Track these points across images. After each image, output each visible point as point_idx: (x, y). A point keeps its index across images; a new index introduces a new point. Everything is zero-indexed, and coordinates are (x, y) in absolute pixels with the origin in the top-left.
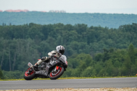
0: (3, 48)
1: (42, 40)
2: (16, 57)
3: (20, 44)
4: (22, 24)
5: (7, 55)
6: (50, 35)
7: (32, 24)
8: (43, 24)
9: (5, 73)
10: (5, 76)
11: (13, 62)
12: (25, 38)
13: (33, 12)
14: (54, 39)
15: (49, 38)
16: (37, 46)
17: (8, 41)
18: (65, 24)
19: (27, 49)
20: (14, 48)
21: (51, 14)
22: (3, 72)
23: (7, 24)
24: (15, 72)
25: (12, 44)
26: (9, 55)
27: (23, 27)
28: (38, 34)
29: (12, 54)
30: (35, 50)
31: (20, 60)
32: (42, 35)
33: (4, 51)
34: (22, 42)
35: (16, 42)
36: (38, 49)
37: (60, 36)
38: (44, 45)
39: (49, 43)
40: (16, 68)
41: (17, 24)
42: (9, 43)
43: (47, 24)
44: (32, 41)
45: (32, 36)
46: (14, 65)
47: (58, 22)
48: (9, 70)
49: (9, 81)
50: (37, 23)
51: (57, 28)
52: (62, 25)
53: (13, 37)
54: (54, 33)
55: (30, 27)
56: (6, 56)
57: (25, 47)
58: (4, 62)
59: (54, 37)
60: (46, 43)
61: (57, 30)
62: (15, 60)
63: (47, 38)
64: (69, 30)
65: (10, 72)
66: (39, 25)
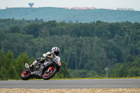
0: (69, 46)
1: (109, 38)
2: (83, 55)
3: (86, 42)
4: (89, 22)
5: (74, 53)
6: (117, 33)
7: (99, 22)
8: (110, 22)
9: (71, 72)
10: (71, 75)
11: (79, 61)
12: (92, 36)
13: (100, 9)
14: (121, 37)
15: (116, 36)
16: (104, 45)
17: (74, 39)
18: (133, 22)
19: (94, 48)
20: (81, 46)
21: (119, 12)
22: (69, 70)
23: (74, 22)
24: (81, 71)
25: (79, 42)
26: (75, 53)
27: (90, 25)
28: (106, 33)
29: (78, 52)
30: (102, 49)
31: (86, 58)
32: (109, 33)
33: (70, 48)
34: (88, 41)
35: (82, 41)
36: (105, 47)
37: (127, 35)
38: (111, 43)
39: (116, 41)
40: (82, 67)
41: (84, 22)
42: (76, 41)
43: (114, 22)
44: (99, 39)
45: (99, 34)
46: (80, 63)
47: (126, 20)
48: (75, 69)
49: (75, 79)
50: (104, 21)
51: (125, 26)
52: (130, 23)
53: (79, 35)
54: (122, 32)
55: (97, 25)
56: (72, 55)
57: (92, 46)
58: (70, 60)
59: (121, 35)
60: (113, 42)
61: (124, 28)
62: (81, 59)
63: (114, 36)
64: (137, 29)
65: (76, 70)
66: (107, 23)
